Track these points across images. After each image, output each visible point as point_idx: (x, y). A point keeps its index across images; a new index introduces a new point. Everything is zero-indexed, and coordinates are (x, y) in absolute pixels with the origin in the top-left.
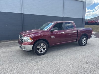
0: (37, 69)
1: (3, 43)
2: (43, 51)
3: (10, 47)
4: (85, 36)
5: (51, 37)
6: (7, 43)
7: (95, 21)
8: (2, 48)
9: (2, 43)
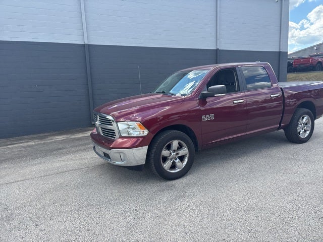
0: (178, 225)
1: (29, 143)
2: (181, 165)
3: (61, 155)
4: (306, 110)
5: (203, 116)
6: (44, 144)
7: (316, 58)
8: (37, 161)
9: (26, 144)
